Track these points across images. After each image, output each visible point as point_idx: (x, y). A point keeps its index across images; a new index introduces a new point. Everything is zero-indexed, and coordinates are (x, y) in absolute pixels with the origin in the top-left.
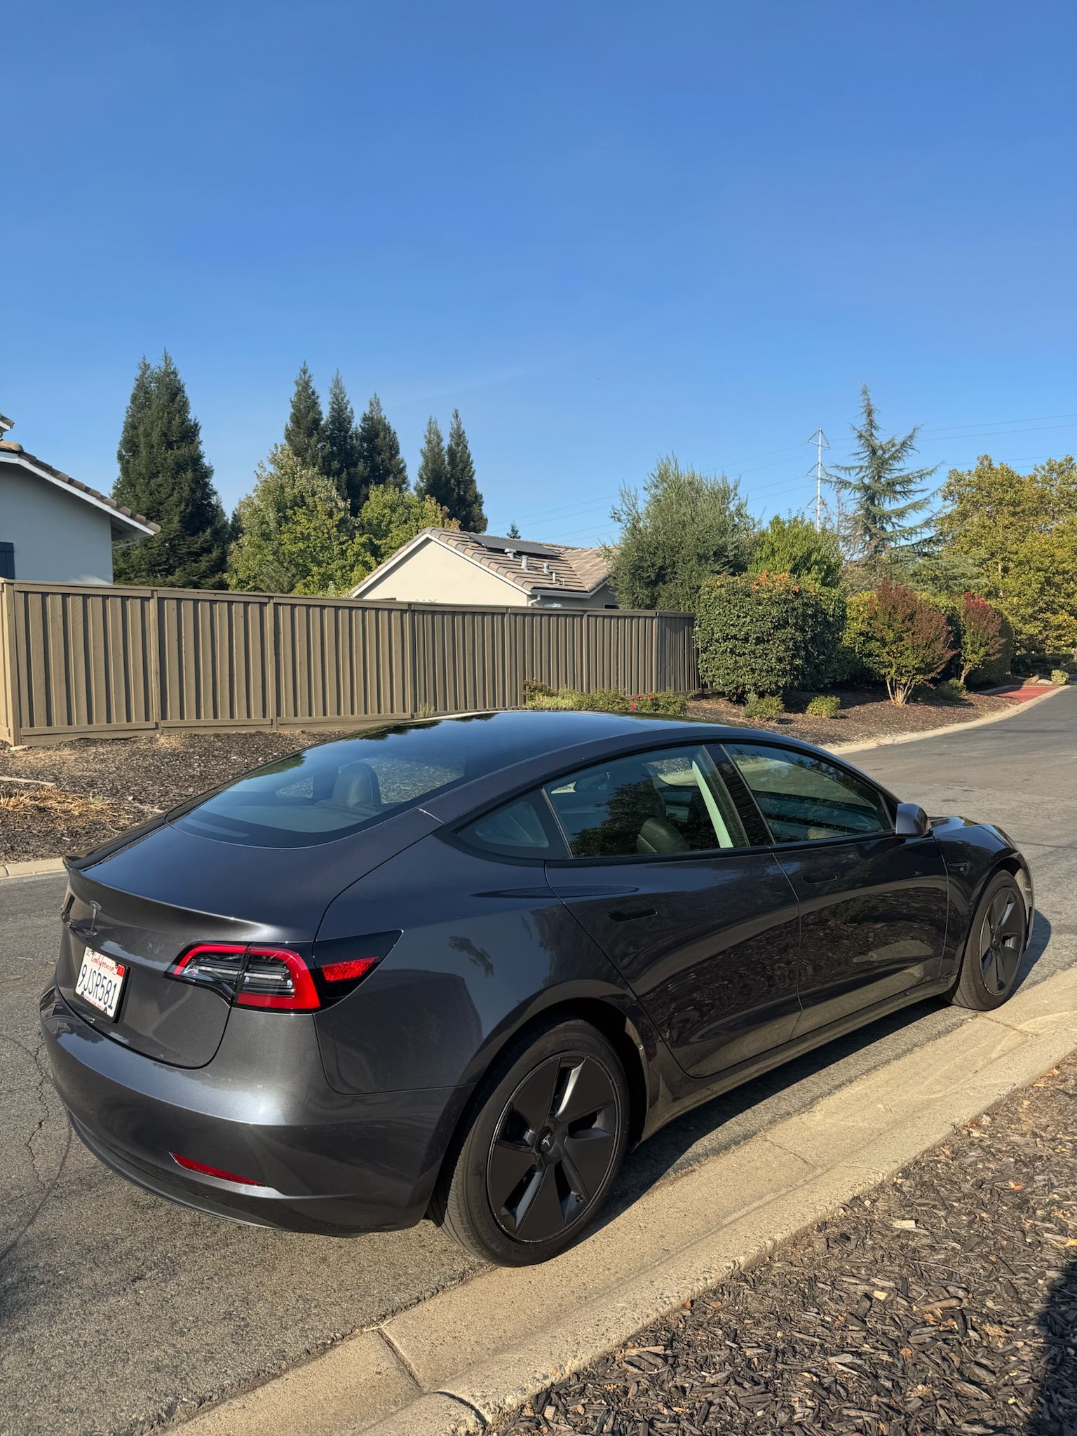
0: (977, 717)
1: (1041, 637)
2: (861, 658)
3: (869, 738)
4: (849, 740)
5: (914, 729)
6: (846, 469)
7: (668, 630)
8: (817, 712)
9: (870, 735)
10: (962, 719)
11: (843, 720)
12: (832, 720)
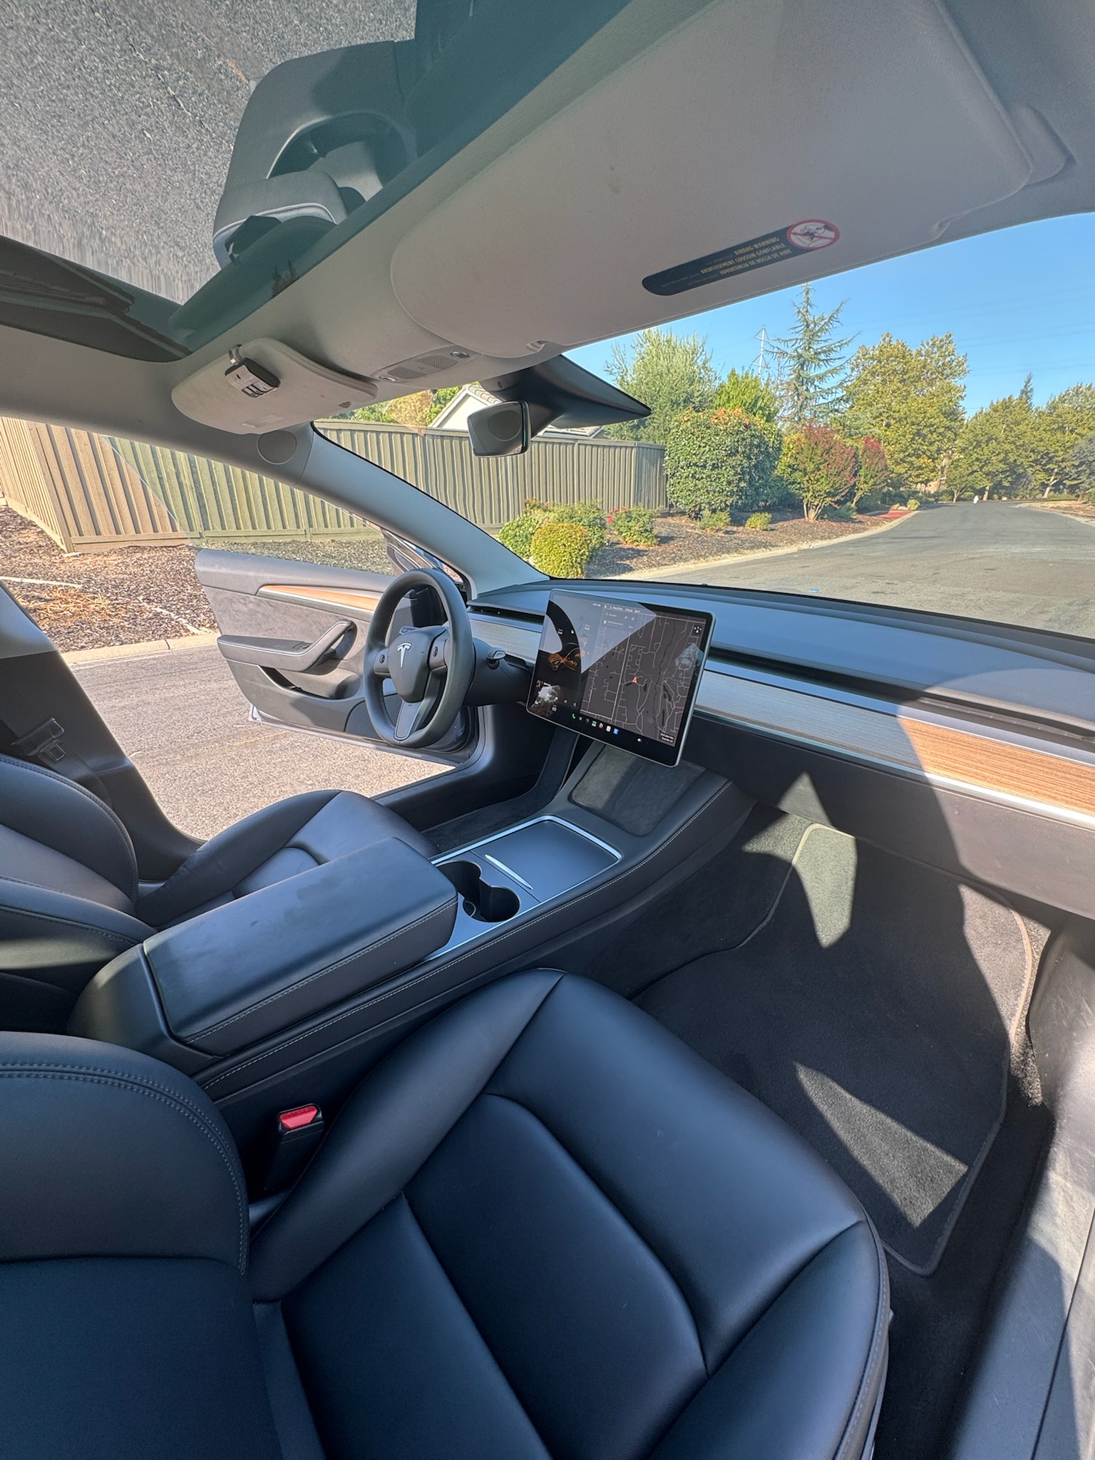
0: (865, 529)
1: (906, 476)
2: (787, 485)
3: (791, 544)
4: (777, 546)
5: (822, 538)
6: (786, 341)
7: (644, 459)
8: (753, 526)
9: (792, 542)
10: (855, 531)
11: (771, 532)
12: (764, 532)
